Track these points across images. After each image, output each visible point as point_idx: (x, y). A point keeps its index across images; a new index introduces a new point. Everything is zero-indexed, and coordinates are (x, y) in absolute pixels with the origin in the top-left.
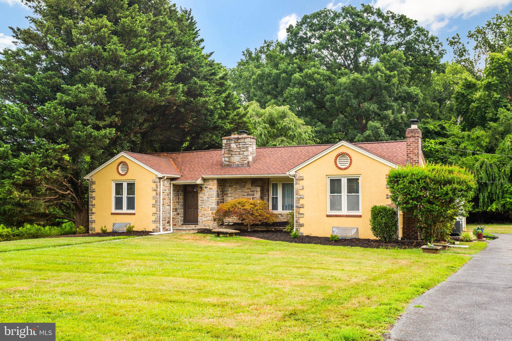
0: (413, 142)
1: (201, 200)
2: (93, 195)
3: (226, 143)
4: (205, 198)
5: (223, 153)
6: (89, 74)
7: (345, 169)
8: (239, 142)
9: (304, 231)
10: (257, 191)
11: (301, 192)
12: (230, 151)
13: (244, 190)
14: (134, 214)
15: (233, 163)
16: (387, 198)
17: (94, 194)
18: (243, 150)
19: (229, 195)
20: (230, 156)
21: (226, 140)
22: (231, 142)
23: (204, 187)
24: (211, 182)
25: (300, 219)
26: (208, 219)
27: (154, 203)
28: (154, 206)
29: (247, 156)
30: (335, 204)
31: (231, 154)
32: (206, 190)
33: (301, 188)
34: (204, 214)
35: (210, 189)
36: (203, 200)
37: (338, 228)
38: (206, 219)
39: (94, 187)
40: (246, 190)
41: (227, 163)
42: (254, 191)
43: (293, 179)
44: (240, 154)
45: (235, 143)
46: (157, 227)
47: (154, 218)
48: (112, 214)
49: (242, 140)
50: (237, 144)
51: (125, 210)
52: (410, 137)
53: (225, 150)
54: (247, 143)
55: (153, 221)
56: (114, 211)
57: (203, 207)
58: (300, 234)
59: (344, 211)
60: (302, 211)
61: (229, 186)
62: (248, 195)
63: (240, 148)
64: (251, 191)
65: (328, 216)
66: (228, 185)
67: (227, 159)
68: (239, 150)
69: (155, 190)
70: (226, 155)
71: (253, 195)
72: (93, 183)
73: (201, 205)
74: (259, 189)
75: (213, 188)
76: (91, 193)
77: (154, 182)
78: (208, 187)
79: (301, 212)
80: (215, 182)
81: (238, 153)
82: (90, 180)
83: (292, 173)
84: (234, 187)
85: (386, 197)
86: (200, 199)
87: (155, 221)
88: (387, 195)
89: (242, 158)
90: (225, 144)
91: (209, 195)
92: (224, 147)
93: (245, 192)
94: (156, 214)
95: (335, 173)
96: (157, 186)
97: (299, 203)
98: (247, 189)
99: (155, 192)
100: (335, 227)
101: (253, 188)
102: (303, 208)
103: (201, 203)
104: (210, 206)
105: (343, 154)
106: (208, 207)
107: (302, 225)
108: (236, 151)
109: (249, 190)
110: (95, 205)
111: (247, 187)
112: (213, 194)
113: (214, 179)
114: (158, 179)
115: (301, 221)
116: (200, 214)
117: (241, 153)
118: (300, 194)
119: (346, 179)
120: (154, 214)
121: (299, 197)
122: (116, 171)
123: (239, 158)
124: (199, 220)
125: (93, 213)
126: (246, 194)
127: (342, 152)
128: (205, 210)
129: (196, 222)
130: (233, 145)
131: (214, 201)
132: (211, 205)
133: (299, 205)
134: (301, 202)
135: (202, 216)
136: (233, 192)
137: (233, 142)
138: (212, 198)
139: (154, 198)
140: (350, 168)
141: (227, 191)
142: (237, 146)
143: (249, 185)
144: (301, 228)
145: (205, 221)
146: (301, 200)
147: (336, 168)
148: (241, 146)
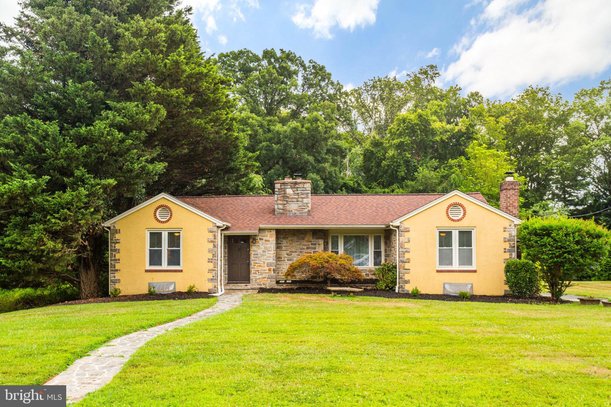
0: (513, 194)
1: (254, 255)
2: (117, 248)
3: (279, 187)
4: (260, 251)
5: (276, 199)
6: (146, 90)
7: (458, 220)
8: (297, 188)
9: (409, 288)
10: (319, 244)
11: (406, 246)
12: (285, 197)
13: (303, 243)
14: (181, 271)
15: (289, 211)
16: (505, 252)
17: (117, 246)
18: (302, 196)
19: (284, 248)
20: (285, 203)
21: (279, 185)
22: (286, 187)
23: (258, 238)
24: (267, 233)
25: (406, 275)
26: (264, 276)
27: (211, 257)
28: (210, 261)
29: (307, 204)
30: (445, 259)
31: (287, 201)
32: (261, 242)
33: (407, 240)
34: (258, 271)
35: (266, 241)
36: (257, 255)
37: (450, 284)
38: (261, 276)
39: (117, 236)
40: (305, 243)
41: (281, 211)
42: (315, 244)
43: (396, 230)
44: (298, 201)
45: (291, 188)
46: (215, 287)
47: (210, 276)
48: (147, 271)
49: (301, 185)
50: (294, 189)
51: (165, 266)
52: (510, 190)
53: (279, 196)
54: (307, 189)
55: (208, 280)
56: (148, 267)
57: (257, 262)
58: (406, 292)
59: (456, 266)
60: (407, 266)
61: (283, 238)
62: (308, 248)
63: (298, 194)
64: (312, 244)
65: (438, 271)
66: (282, 236)
67: (281, 207)
68: (297, 197)
69: (212, 242)
70: (279, 202)
71: (315, 248)
72: (117, 231)
73: (254, 260)
74: (321, 242)
75: (270, 240)
76: (113, 245)
77: (211, 232)
78: (264, 238)
79: (406, 268)
80: (274, 232)
81: (296, 200)
82: (112, 228)
83: (396, 223)
84: (290, 239)
85: (503, 251)
86: (252, 253)
87: (212, 280)
88: (505, 249)
89: (301, 206)
90: (279, 189)
91: (265, 248)
92: (276, 193)
93: (304, 245)
94: (213, 270)
95: (447, 224)
96: (215, 236)
97: (404, 257)
98: (308, 241)
99: (212, 244)
100: (446, 283)
101: (314, 241)
102: (409, 262)
103: (254, 257)
104: (266, 261)
105: (455, 205)
106: (264, 263)
107: (407, 282)
108: (293, 198)
109: (310, 243)
110: (119, 260)
111: (306, 239)
112: (270, 247)
113: (271, 229)
114: (216, 228)
115: (407, 277)
116: (252, 271)
117: (300, 199)
118: (406, 247)
119: (457, 232)
120: (210, 271)
121: (404, 250)
122: (153, 217)
123: (297, 205)
124: (251, 277)
125: (117, 270)
126: (305, 247)
127: (455, 202)
128: (260, 266)
129: (247, 279)
130: (289, 191)
131: (272, 256)
132: (268, 260)
133: (404, 259)
134: (407, 256)
135: (255, 273)
136: (288, 245)
137: (289, 187)
138: (269, 252)
139: (210, 251)
140: (463, 220)
141: (281, 244)
142: (294, 191)
143: (309, 237)
144: (406, 285)
145: (260, 278)
146: (406, 254)
147: (448, 220)
148: (299, 192)
